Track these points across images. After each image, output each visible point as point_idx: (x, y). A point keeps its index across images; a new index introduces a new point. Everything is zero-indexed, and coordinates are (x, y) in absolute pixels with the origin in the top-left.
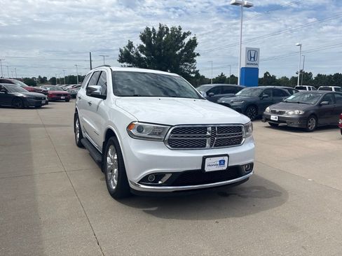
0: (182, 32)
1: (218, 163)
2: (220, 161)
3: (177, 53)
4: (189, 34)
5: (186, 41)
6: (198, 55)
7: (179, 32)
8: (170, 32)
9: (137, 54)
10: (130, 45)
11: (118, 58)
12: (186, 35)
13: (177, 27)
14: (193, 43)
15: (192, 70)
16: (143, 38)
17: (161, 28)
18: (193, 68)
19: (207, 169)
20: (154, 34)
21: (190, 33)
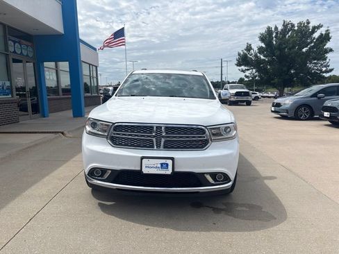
0: (311, 26)
1: (159, 166)
2: (162, 164)
3: (304, 50)
4: (319, 27)
5: (316, 35)
6: (331, 50)
7: (307, 27)
8: (296, 28)
9: (256, 56)
10: (249, 48)
11: (236, 62)
12: (315, 28)
13: (305, 21)
14: (326, 38)
15: (324, 69)
16: (262, 39)
17: (285, 25)
18: (325, 66)
19: (145, 171)
20: (277, 33)
21: (322, 26)
